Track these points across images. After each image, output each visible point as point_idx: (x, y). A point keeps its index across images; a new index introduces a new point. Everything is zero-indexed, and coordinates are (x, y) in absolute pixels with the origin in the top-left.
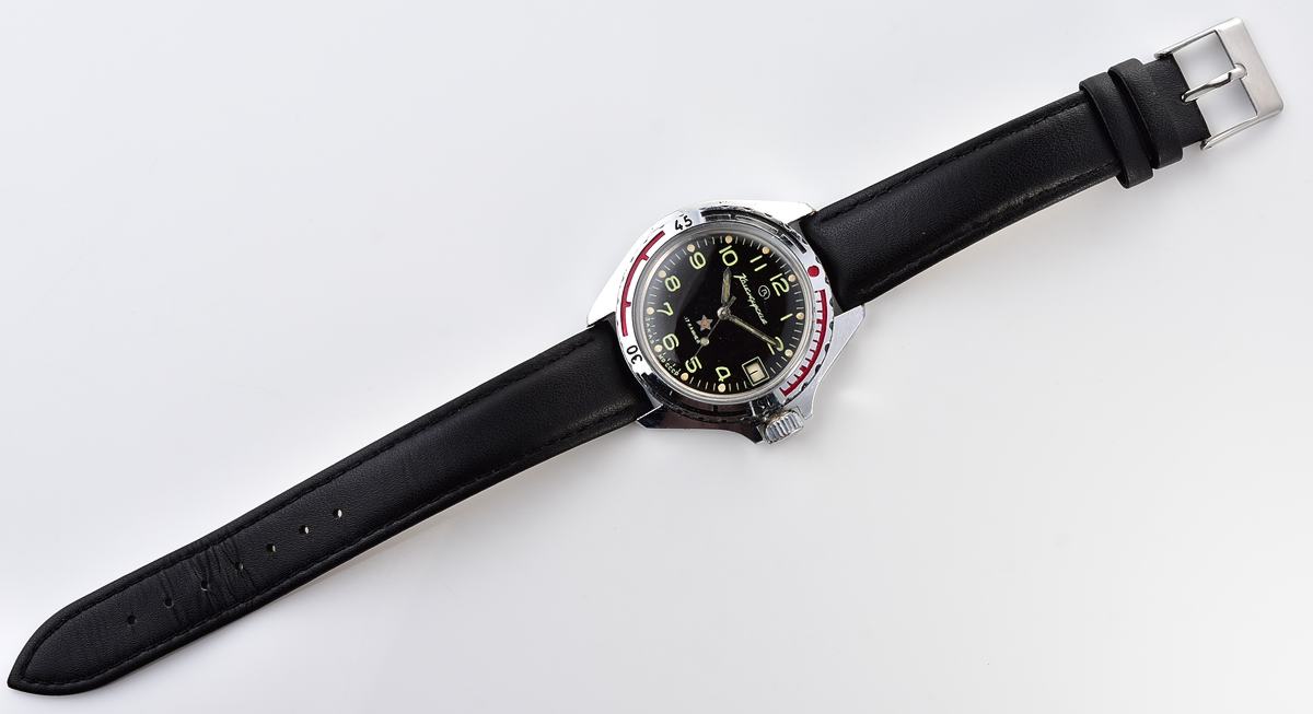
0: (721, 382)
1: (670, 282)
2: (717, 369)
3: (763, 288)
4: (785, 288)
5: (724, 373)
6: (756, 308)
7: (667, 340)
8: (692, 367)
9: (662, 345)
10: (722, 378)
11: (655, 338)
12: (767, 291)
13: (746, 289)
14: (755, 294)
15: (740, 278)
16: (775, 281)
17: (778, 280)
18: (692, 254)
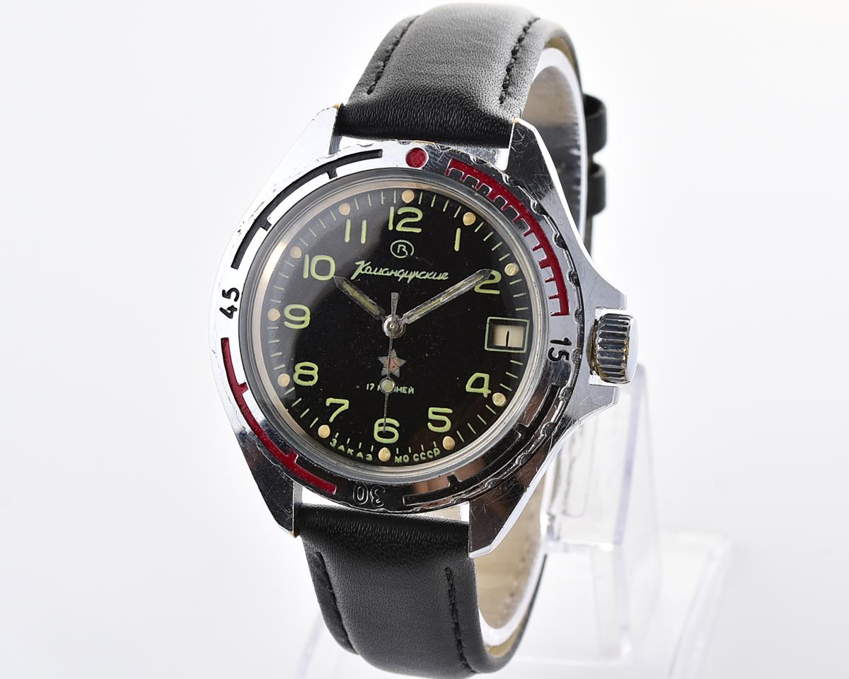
0: (490, 396)
1: (302, 377)
2: (468, 388)
3: (395, 247)
4: (416, 216)
5: (479, 383)
6: (417, 275)
7: (380, 434)
8: (442, 424)
9: (382, 445)
10: (485, 391)
11: (365, 451)
12: (402, 245)
13: (381, 273)
14: (396, 265)
15: (359, 271)
16: (395, 224)
17: (397, 218)
18: (283, 318)
